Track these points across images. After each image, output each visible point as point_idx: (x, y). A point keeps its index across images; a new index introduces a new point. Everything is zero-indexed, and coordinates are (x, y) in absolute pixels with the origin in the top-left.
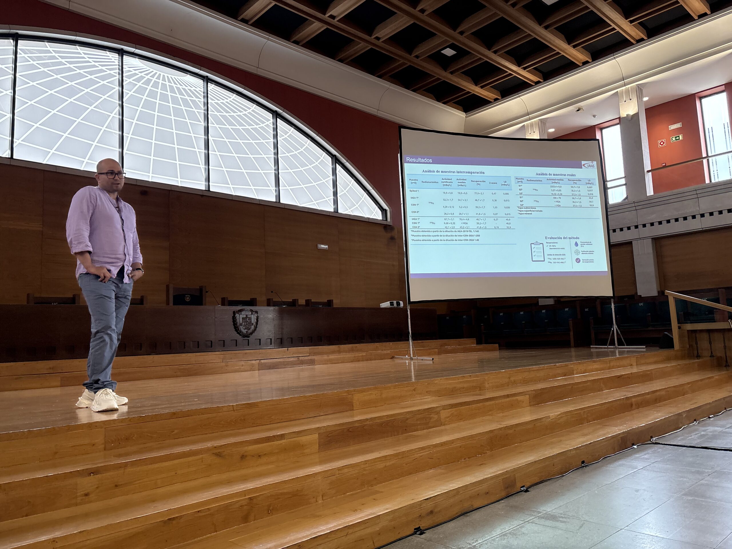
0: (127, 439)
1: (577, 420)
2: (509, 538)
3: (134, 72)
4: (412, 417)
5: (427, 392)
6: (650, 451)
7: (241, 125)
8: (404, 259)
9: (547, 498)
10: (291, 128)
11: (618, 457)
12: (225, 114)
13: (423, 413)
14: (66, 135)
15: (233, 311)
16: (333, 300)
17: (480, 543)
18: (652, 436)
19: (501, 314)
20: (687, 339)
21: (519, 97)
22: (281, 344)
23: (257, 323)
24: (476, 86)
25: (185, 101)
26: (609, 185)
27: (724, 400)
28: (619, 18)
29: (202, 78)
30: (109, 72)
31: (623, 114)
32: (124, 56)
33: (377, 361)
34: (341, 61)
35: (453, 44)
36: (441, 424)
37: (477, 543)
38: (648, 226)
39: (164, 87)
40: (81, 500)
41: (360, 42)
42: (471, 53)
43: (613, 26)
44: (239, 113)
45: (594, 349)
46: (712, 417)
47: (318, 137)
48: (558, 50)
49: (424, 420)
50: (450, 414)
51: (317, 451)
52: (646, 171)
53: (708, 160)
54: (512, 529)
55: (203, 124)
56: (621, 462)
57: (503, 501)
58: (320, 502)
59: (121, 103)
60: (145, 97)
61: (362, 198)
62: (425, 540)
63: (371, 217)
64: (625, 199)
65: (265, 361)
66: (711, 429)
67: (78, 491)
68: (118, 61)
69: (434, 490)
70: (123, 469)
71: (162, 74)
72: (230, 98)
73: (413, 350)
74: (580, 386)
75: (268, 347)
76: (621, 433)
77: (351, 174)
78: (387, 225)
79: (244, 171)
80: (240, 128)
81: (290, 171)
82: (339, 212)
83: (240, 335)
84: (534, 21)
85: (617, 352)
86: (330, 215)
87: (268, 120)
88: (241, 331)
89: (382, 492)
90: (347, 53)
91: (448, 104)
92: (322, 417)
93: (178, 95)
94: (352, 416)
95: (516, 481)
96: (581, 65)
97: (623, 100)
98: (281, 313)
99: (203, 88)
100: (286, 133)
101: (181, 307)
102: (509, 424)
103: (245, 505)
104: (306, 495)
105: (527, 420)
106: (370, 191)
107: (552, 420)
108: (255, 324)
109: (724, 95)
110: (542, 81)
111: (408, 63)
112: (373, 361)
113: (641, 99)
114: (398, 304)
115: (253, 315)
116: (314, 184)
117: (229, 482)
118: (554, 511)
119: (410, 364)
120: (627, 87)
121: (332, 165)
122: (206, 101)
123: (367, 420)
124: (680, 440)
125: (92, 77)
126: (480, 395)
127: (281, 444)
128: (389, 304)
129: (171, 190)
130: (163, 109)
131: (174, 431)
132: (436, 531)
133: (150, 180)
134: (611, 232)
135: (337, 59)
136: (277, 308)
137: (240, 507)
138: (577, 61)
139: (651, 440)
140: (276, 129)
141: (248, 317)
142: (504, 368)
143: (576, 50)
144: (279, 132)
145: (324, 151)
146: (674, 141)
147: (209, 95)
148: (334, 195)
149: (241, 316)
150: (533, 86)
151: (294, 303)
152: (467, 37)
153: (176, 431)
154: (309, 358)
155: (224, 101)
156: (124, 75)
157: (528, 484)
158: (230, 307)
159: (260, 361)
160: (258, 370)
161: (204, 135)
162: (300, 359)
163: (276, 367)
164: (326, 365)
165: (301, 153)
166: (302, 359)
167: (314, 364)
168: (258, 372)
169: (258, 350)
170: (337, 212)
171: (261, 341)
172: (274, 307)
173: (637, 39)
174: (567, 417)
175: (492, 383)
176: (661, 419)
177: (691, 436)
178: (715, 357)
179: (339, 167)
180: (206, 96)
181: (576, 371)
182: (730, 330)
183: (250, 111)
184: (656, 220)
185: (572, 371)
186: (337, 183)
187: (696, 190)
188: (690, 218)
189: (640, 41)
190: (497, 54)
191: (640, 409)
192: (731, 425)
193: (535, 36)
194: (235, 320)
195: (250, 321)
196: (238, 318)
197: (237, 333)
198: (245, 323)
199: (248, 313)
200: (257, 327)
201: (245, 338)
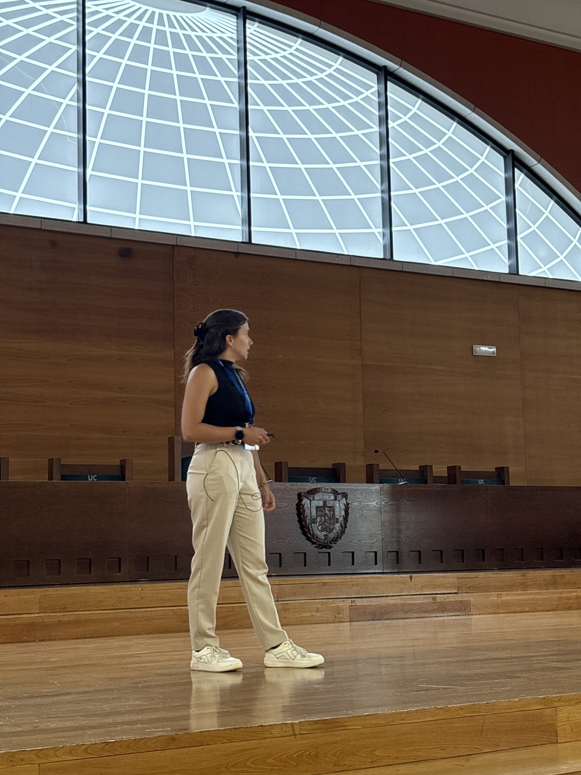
3: (105, 13)
7: (313, 101)
10: (417, 99)
12: (280, 81)
15: (297, 493)
16: (508, 467)
22: (398, 563)
23: (346, 518)
25: (201, 62)
29: (235, 12)
30: (59, 18)
39: (161, 38)
44: (309, 78)
47: (474, 115)
55: (236, 105)
59: (81, 76)
60: (125, 62)
61: (572, 239)
65: (365, 602)
71: (157, 11)
72: (291, 47)
75: (369, 569)
77: (547, 190)
79: (319, 198)
80: (311, 108)
81: (414, 190)
82: (520, 273)
83: (313, 543)
86: (501, 281)
87: (369, 88)
88: (313, 535)
93: (188, 52)
98: (397, 497)
99: (235, 32)
100: (407, 111)
108: (341, 519)
115: (337, 502)
116: (466, 215)
121: (506, 171)
122: (242, 59)
125: (30, 31)
129: (176, 245)
133: (137, 227)
136: (386, 486)
140: (384, 105)
141: (328, 505)
144: (390, 110)
145: (488, 144)
147: (248, 46)
148: (509, 238)
149: (315, 503)
151: (423, 475)
154: (458, 598)
155: (278, 56)
156: (87, 21)
158: (292, 483)
159: (354, 601)
160: (350, 621)
161: (239, 129)
162: (438, 600)
163: (386, 616)
164: (497, 615)
165: (438, 152)
166: (443, 600)
167: (469, 613)
168: (350, 625)
169: (350, 576)
170: (516, 273)
171: (355, 556)
172: (381, 485)
179: (520, 175)
180: (243, 48)
183: (331, 71)
186: (517, 210)
194: (301, 510)
195: (331, 514)
196: (308, 508)
197: (305, 538)
198: (323, 518)
199: (328, 497)
200: (346, 527)
201: (322, 548)
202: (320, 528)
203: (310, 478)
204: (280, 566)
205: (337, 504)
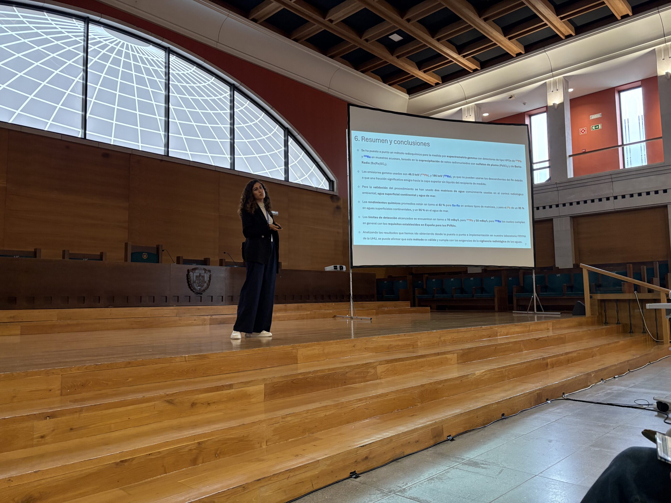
0: (83, 385)
1: (499, 377)
2: (436, 482)
3: (99, 40)
4: (351, 371)
5: (365, 348)
6: (561, 406)
7: (200, 95)
8: (348, 226)
9: (470, 447)
10: (248, 100)
11: (534, 411)
12: (185, 84)
13: (361, 368)
14: (31, 97)
15: (187, 269)
17: (409, 486)
18: (564, 393)
19: (434, 280)
20: (597, 307)
21: (458, 82)
22: (232, 301)
23: (209, 281)
24: (420, 70)
25: (147, 70)
26: (535, 166)
27: (628, 362)
28: (551, 14)
29: (164, 49)
30: (74, 38)
31: (550, 103)
32: (90, 24)
33: (320, 319)
34: (296, 40)
35: (400, 30)
36: (377, 379)
37: (407, 486)
38: (568, 205)
39: (127, 55)
40: (37, 442)
41: (315, 23)
42: (416, 39)
43: (546, 21)
44: (199, 85)
45: (516, 314)
46: (617, 377)
47: (272, 110)
48: (495, 42)
49: (362, 373)
50: (385, 369)
51: (263, 400)
52: (568, 155)
53: (623, 148)
54: (438, 474)
55: (164, 92)
56: (536, 416)
57: (431, 449)
58: (264, 447)
59: (85, 68)
60: (108, 64)
61: (311, 168)
62: (360, 483)
63: (319, 187)
64: (548, 181)
65: (217, 317)
66: (616, 388)
67: (34, 433)
68: (83, 28)
69: (369, 438)
70: (79, 413)
71: (126, 43)
72: (191, 69)
73: (353, 310)
74: (503, 347)
75: (219, 303)
76: (537, 389)
77: (302, 147)
78: (333, 195)
79: (201, 138)
80: (200, 98)
81: (245, 140)
82: (289, 181)
83: (194, 292)
84: (475, 14)
85: (536, 317)
86: (282, 183)
87: (226, 92)
88: (194, 288)
89: (322, 439)
90: (302, 33)
91: (394, 86)
92: (268, 369)
93: (140, 64)
94: (297, 369)
95: (444, 431)
96: (515, 56)
97: (550, 90)
98: (232, 272)
99: (164, 58)
100: (242, 105)
101: (138, 264)
102: (438, 380)
103: (195, 449)
104: (252, 441)
105: (455, 376)
106: (319, 163)
107: (476, 377)
108: (207, 282)
109: (640, 91)
110: (479, 69)
111: (358, 46)
112: (316, 320)
113: (566, 90)
114: (341, 268)
116: (267, 154)
117: (180, 428)
118: (476, 458)
119: (350, 323)
120: (555, 78)
121: (285, 137)
122: (167, 71)
123: (310, 372)
124: (588, 397)
125: (59, 43)
126: (413, 352)
127: (230, 393)
128: (333, 268)
129: (132, 154)
130: (127, 77)
131: (128, 379)
132: (370, 475)
133: (112, 143)
134: (535, 209)
135: (292, 38)
136: (228, 268)
137: (190, 451)
138: (512, 52)
139: (564, 396)
140: (232, 101)
142: (435, 328)
143: (511, 42)
144: (236, 104)
145: (277, 124)
146: (594, 129)
147: (170, 66)
148: (285, 165)
150: (470, 73)
152: (413, 24)
153: (130, 379)
155: (185, 73)
156: (89, 42)
157: (453, 434)
158: (185, 265)
159: (212, 316)
160: (210, 325)
161: (164, 103)
165: (256, 125)
169: (210, 306)
170: (287, 181)
171: (213, 298)
172: (226, 267)
173: (566, 35)
174: (490, 374)
175: (424, 342)
176: (572, 378)
177: (598, 393)
178: (621, 325)
179: (290, 139)
180: (168, 66)
181: (499, 333)
182: (635, 301)
183: (209, 83)
184: (575, 200)
185: (496, 333)
186: (289, 154)
187: (611, 175)
188: (604, 200)
189: (568, 37)
190: (440, 42)
191: (554, 368)
192: (633, 385)
193: (474, 27)
194: (189, 277)
195: (203, 279)
196: (192, 276)
197: (190, 290)
198: (199, 281)
199: (201, 271)
200: (210, 285)
201: (198, 294)
202: (197, 285)
204: (178, 301)
205: (206, 275)
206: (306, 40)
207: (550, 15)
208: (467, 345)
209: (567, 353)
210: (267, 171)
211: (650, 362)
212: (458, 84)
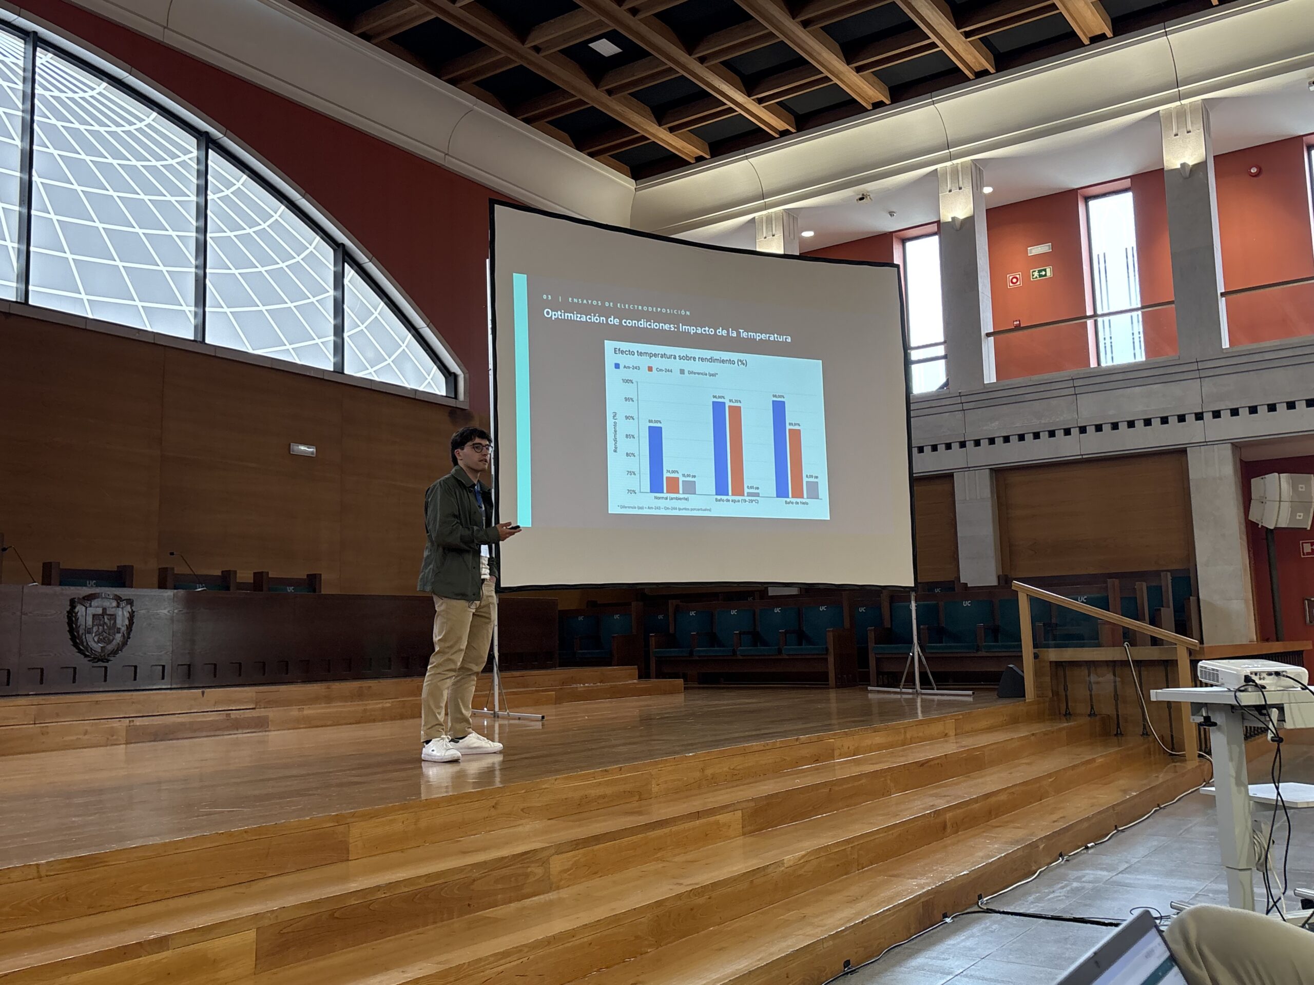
1: (838, 865)
4: (485, 876)
5: (522, 810)
6: (976, 930)
7: (117, 155)
10: (242, 174)
11: (916, 947)
12: (77, 125)
13: (510, 866)
15: (69, 598)
16: (321, 575)
18: (981, 894)
19: (692, 613)
20: (1047, 679)
21: (747, 158)
22: (189, 678)
23: (130, 628)
24: (660, 125)
26: (915, 355)
27: (1114, 811)
28: (945, 24)
29: (23, 35)
31: (947, 216)
34: (366, 36)
35: (615, 31)
36: (550, 890)
38: (985, 443)
42: (650, 54)
43: (934, 39)
44: (114, 128)
45: (876, 694)
46: (1092, 847)
47: (303, 199)
48: (826, 74)
49: (513, 879)
50: (571, 863)
51: (253, 970)
52: (984, 332)
53: (1096, 322)
55: (18, 142)
56: (919, 960)
61: (401, 343)
63: (421, 389)
64: (942, 387)
65: (146, 721)
66: (1090, 874)
72: (93, 89)
73: (500, 694)
74: (845, 786)
75: (154, 684)
76: (924, 893)
77: (378, 290)
78: (456, 408)
79: (118, 262)
80: (115, 162)
81: (233, 271)
82: (346, 372)
83: (86, 656)
84: (782, 9)
85: (919, 701)
86: (326, 378)
87: (186, 152)
88: (87, 647)
90: (381, 21)
91: (601, 157)
92: (271, 881)
94: (344, 878)
96: (870, 108)
97: (945, 187)
98: (192, 603)
99: (22, 59)
100: (229, 185)
102: (697, 884)
105: (736, 871)
106: (421, 331)
107: (788, 870)
108: (124, 629)
109: (1128, 198)
110: (793, 130)
111: (517, 60)
113: (979, 189)
115: (120, 609)
116: (290, 305)
120: (955, 162)
121: (335, 264)
122: (29, 91)
123: (378, 888)
124: (1032, 903)
126: (640, 813)
127: (157, 962)
134: (915, 451)
135: (358, 32)
136: (181, 592)
138: (864, 99)
139: (980, 903)
140: (203, 174)
141: (108, 612)
143: (860, 76)
144: (211, 182)
145: (317, 234)
146: (1036, 277)
147: (37, 77)
148: (335, 334)
149: (91, 611)
150: (775, 139)
151: (225, 581)
152: (645, 21)
154: (255, 713)
155: (76, 96)
158: (63, 587)
159: (133, 721)
160: (127, 744)
161: (19, 170)
162: (232, 716)
163: (171, 736)
164: (295, 731)
165: (262, 233)
166: (238, 717)
167: (267, 729)
168: (126, 748)
169: (130, 693)
170: (341, 371)
171: (138, 670)
172: (175, 591)
173: (976, 71)
174: (818, 860)
175: (666, 782)
176: (999, 858)
177: (1053, 892)
178: (1098, 717)
179: (350, 272)
180: (31, 79)
181: (839, 751)
182: (1125, 663)
183: (141, 125)
184: (1000, 433)
185: (831, 751)
186: (345, 307)
187: (1073, 380)
188: (1060, 434)
189: (982, 74)
190: (706, 65)
191: (960, 833)
192: (1126, 865)
193: (782, 38)
194: (74, 619)
195: (112, 622)
196: (82, 616)
197: (77, 651)
198: (100, 627)
199: (109, 603)
200: (129, 638)
201: (97, 662)
202: (96, 640)
203: (88, 582)
204: (41, 682)
205: (119, 612)
206: (390, 39)
207: (943, 25)
208: (765, 785)
209: (987, 796)
210: (289, 347)
211: (1158, 806)
212: (746, 161)
